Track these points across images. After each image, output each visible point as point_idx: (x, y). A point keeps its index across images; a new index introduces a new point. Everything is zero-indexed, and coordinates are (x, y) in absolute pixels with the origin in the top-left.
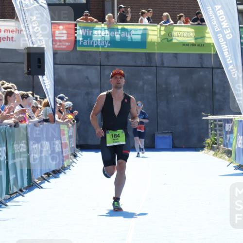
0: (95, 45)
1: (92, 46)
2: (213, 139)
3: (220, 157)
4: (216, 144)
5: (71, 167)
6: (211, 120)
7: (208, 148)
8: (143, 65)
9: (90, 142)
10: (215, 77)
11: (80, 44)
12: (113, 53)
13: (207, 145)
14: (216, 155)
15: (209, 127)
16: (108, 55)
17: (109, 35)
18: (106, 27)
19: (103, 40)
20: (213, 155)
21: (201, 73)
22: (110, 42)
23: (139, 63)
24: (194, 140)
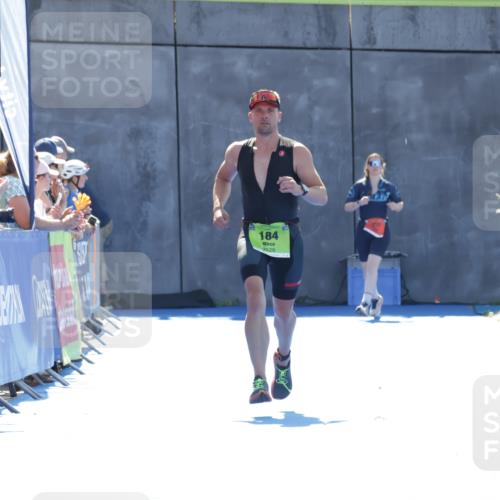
5: (85, 366)
8: (309, 45)
16: (199, 11)
21: (493, 69)
23: (297, 38)
24: (471, 281)
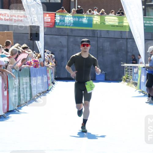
0: (65, 25)
1: (64, 25)
2: (127, 77)
3: (131, 86)
4: (128, 79)
5: (52, 90)
6: (126, 66)
7: (124, 81)
8: (90, 36)
9: (62, 76)
10: (128, 43)
11: (58, 24)
12: (75, 30)
13: (123, 79)
14: (128, 85)
15: (125, 70)
16: (72, 30)
17: (73, 20)
18: (71, 15)
19: (70, 23)
20: (127, 85)
21: (121, 41)
22: (73, 24)
23: (88, 35)
24: (116, 77)
